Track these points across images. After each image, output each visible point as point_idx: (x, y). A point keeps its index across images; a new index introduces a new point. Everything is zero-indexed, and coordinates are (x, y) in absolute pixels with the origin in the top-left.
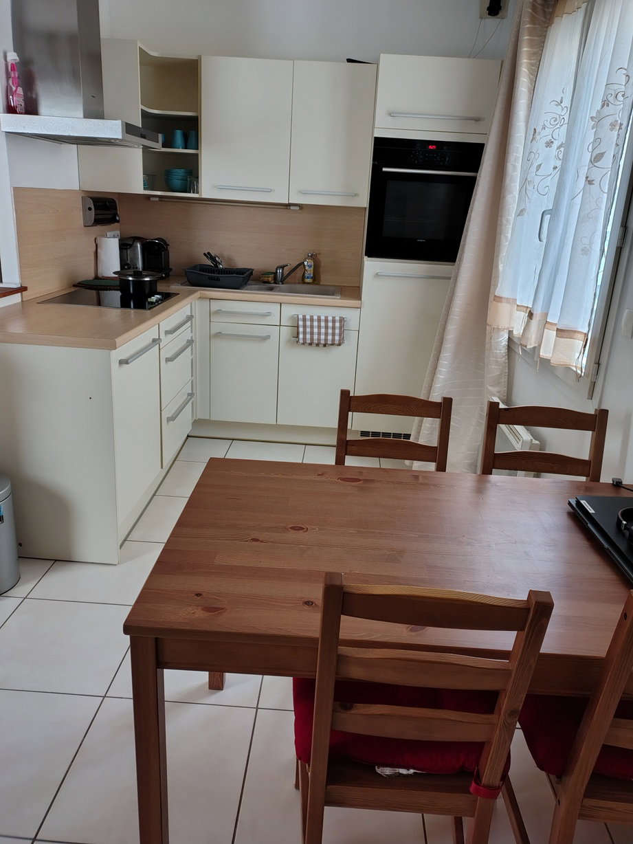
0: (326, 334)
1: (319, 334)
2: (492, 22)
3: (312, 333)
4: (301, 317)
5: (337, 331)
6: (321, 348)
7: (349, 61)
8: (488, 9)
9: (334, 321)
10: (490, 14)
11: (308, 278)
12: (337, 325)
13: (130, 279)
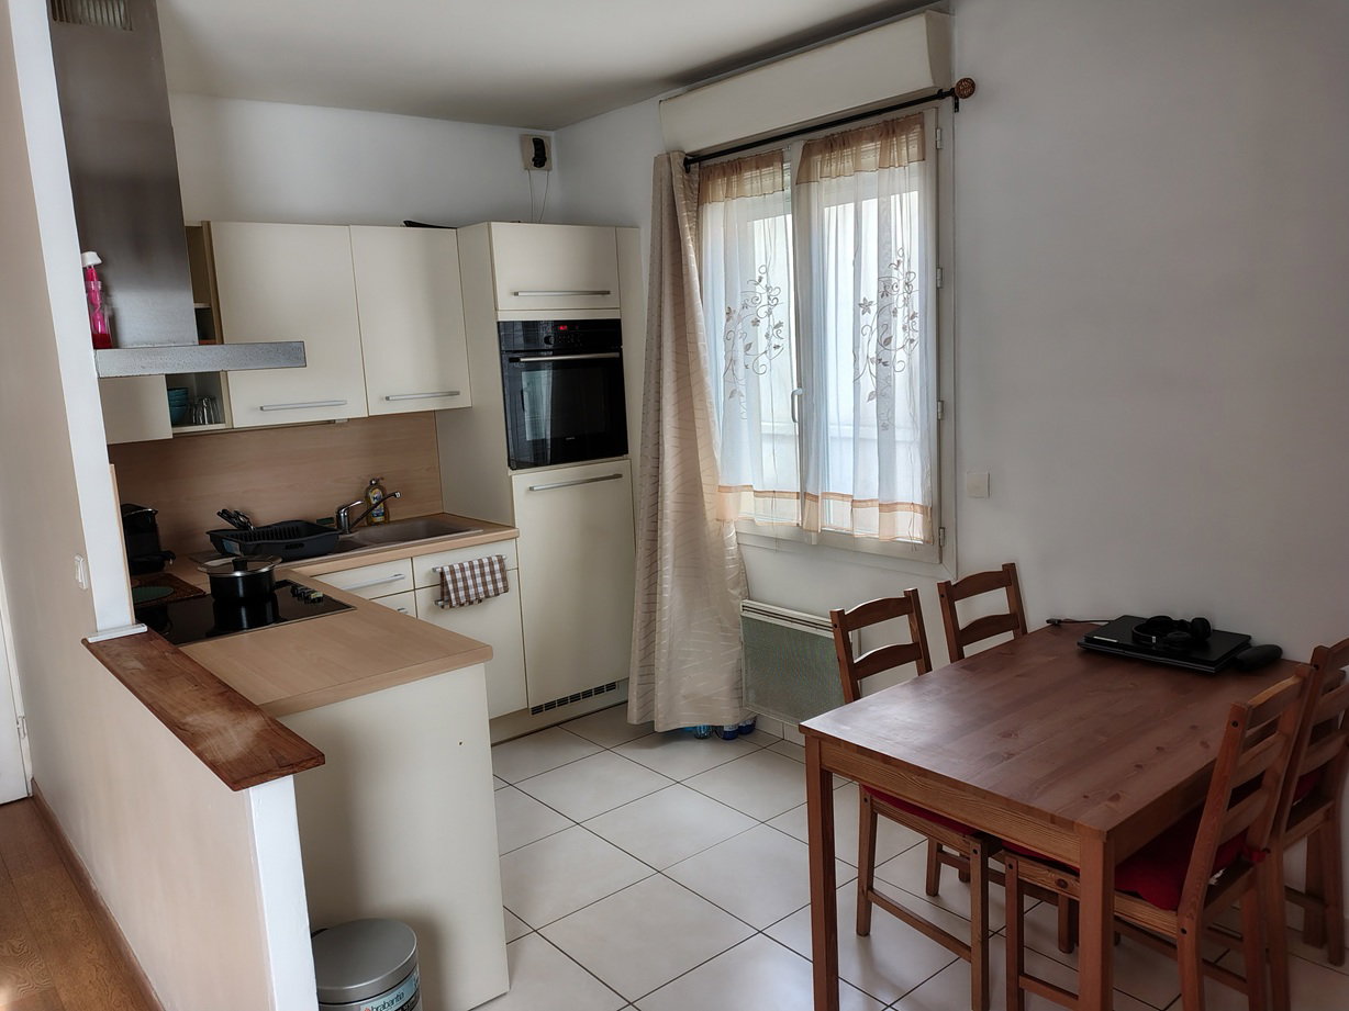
0: (485, 584)
1: (475, 586)
2: (538, 173)
3: (466, 588)
4: (447, 569)
5: (498, 576)
6: (477, 607)
7: (409, 224)
8: (533, 160)
9: (491, 564)
10: (535, 165)
11: (378, 515)
12: (497, 567)
13: (238, 574)
